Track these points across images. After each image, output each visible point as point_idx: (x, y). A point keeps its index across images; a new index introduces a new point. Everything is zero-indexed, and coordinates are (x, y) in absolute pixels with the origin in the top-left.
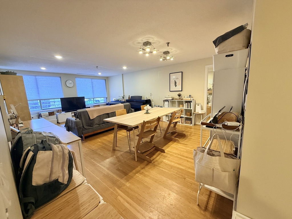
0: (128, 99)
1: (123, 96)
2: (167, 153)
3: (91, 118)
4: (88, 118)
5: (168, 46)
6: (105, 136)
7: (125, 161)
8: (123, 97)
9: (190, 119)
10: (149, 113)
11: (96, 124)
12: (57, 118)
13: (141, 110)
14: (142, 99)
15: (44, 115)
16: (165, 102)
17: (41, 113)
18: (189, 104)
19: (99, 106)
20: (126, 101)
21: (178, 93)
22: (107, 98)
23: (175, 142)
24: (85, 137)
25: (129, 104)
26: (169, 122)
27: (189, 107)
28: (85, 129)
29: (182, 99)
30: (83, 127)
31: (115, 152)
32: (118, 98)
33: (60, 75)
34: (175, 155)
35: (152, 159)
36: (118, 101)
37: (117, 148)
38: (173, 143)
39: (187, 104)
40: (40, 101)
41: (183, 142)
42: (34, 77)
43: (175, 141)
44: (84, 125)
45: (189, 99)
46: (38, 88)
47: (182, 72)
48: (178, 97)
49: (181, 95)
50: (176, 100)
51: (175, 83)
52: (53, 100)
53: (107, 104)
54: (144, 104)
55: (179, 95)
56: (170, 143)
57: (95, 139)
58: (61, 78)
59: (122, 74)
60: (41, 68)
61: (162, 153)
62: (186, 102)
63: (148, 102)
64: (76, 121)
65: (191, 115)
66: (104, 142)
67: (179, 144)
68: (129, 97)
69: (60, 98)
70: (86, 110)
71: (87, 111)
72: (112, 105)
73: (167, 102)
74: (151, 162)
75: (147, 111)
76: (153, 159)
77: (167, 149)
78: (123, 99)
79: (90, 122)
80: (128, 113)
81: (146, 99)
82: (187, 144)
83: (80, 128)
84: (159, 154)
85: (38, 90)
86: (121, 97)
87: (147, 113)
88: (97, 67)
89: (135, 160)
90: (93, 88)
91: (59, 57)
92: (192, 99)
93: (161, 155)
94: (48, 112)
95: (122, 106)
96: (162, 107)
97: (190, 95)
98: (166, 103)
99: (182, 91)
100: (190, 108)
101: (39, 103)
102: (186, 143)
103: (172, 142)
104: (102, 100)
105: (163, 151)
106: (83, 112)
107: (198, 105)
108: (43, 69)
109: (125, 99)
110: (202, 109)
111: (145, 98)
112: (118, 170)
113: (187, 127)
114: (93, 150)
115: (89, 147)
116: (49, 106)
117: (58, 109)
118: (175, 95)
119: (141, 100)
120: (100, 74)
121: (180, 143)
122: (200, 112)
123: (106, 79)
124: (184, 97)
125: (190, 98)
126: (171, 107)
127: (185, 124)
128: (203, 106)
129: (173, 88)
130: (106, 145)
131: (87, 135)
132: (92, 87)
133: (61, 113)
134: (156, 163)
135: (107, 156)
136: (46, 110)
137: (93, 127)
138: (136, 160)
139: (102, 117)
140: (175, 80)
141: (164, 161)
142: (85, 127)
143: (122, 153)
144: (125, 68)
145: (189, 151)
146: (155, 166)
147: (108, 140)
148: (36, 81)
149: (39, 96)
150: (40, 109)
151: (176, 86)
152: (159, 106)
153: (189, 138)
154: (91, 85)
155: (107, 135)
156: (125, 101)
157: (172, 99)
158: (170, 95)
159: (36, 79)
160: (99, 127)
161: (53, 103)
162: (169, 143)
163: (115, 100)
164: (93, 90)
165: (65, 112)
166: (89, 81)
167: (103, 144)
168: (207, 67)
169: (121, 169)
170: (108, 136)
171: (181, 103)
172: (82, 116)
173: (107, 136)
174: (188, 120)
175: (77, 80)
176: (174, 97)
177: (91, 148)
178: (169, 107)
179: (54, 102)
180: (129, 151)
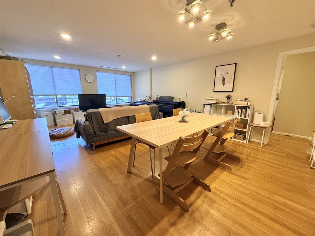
0: (155, 100)
1: (150, 96)
2: (215, 193)
3: (105, 122)
4: (101, 121)
5: (232, 6)
6: (121, 147)
7: (143, 200)
8: (150, 98)
9: (244, 134)
10: (186, 122)
11: (111, 130)
12: (73, 118)
13: (173, 116)
14: (174, 101)
15: (59, 113)
16: (205, 106)
17: (56, 110)
18: (243, 111)
19: (122, 106)
20: (154, 103)
21: (227, 94)
22: (131, 97)
23: (224, 170)
24: (95, 146)
25: (157, 106)
26: (217, 137)
27: (243, 115)
28: (96, 135)
29: (232, 104)
30: (95, 133)
31: (130, 177)
32: (144, 98)
33: (79, 68)
34: (230, 201)
35: (188, 202)
36: (143, 102)
37: (134, 170)
38: (222, 172)
39: (240, 110)
40: (56, 97)
41: (238, 173)
42: (49, 69)
43: (225, 168)
44: (95, 130)
45: (244, 104)
46: (54, 81)
47: (236, 64)
48: (225, 100)
49: (230, 97)
50: (223, 105)
51: (224, 79)
52: (70, 97)
53: (131, 105)
54: (176, 107)
55: (228, 98)
56: (217, 172)
57: (108, 150)
58: (80, 70)
59: (151, 69)
60: (55, 57)
61: (206, 192)
62: (239, 108)
63: (181, 105)
64: (85, 124)
65: (245, 127)
66: (119, 156)
67: (233, 176)
68: (157, 97)
69: (78, 95)
70: (98, 111)
71: (99, 113)
72: (135, 105)
73: (209, 106)
74: (188, 211)
75: (183, 118)
76: (191, 204)
77: (213, 182)
78: (150, 99)
79: (105, 127)
80: (154, 119)
81: (178, 101)
82: (247, 177)
83: (90, 134)
84: (201, 194)
85: (54, 85)
86: (148, 97)
87: (183, 121)
88: (119, 55)
89: (159, 199)
90: (116, 85)
91: (66, 37)
92: (249, 104)
93: (204, 195)
94: (63, 110)
95: (147, 108)
96: (201, 113)
97: (246, 99)
98: (207, 108)
99: (233, 91)
100: (245, 116)
101: (55, 99)
102: (243, 175)
103: (218, 169)
104: (126, 100)
105: (207, 188)
106: (95, 113)
107: (259, 114)
108: (57, 57)
109: (152, 100)
110: (265, 120)
111: (177, 99)
112: (129, 218)
113: (239, 145)
114: (101, 169)
115: (98, 163)
116: (66, 103)
117: (75, 107)
118: (222, 98)
119: (172, 101)
120: (124, 67)
121: (234, 174)
122: (262, 124)
123: (132, 75)
124: (237, 101)
125: (246, 102)
126: (214, 113)
127: (234, 139)
128: (266, 115)
129: (219, 87)
130: (120, 162)
131: (98, 143)
132: (116, 83)
133: (78, 112)
134: (197, 215)
135: (117, 183)
136: (63, 107)
137: (107, 134)
138: (162, 202)
139: (120, 121)
140: (223, 76)
141: (212, 211)
142: (98, 133)
143: (140, 180)
144: (154, 58)
145: (255, 194)
146: (195, 221)
147: (125, 153)
148: (53, 73)
149: (55, 91)
150: (56, 106)
151: (224, 84)
152: (196, 111)
153: (248, 166)
154: (114, 82)
155: (125, 145)
156: (152, 103)
157: (217, 103)
158: (214, 98)
159: (52, 70)
160: (115, 134)
161: (71, 100)
162: (214, 170)
163: (141, 100)
164: (116, 87)
165: (83, 111)
166: (111, 76)
167: (117, 160)
168: (281, 54)
169: (134, 218)
170: (126, 147)
171: (230, 109)
172: (93, 119)
173: (124, 147)
174: (240, 134)
175: (99, 74)
176: (219, 100)
177: (99, 165)
178: (210, 112)
179: (72, 98)
180: (152, 179)
